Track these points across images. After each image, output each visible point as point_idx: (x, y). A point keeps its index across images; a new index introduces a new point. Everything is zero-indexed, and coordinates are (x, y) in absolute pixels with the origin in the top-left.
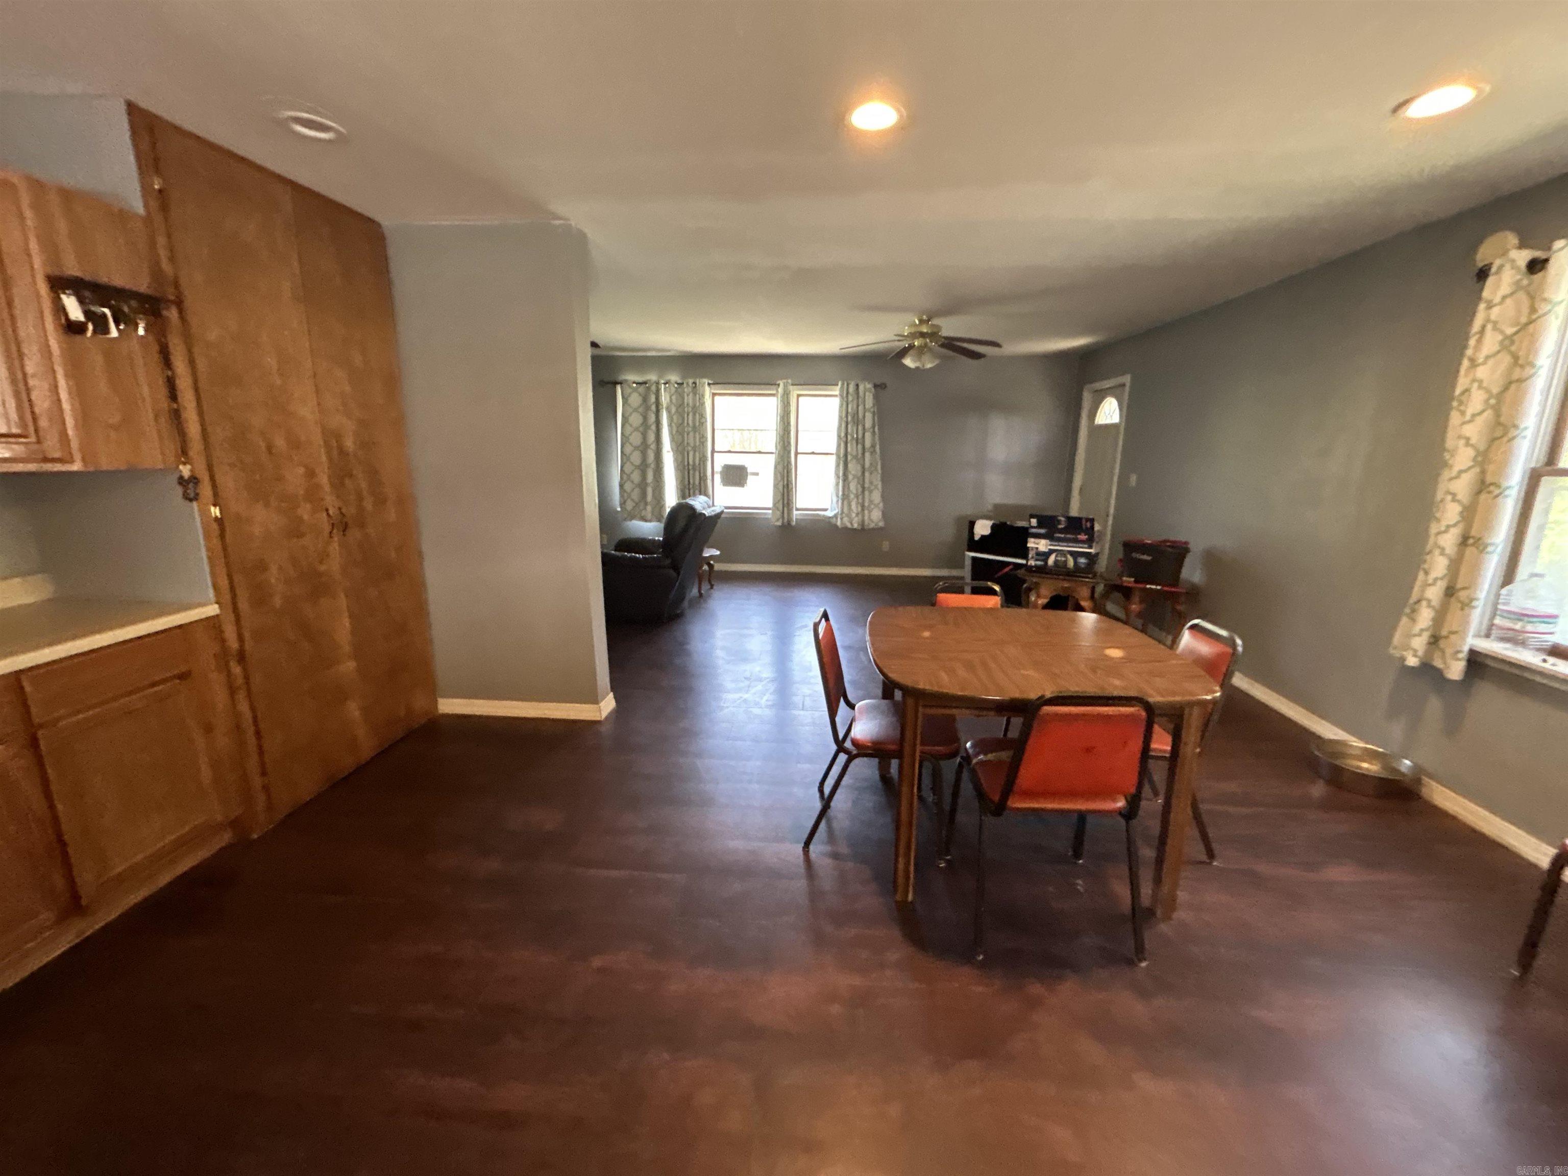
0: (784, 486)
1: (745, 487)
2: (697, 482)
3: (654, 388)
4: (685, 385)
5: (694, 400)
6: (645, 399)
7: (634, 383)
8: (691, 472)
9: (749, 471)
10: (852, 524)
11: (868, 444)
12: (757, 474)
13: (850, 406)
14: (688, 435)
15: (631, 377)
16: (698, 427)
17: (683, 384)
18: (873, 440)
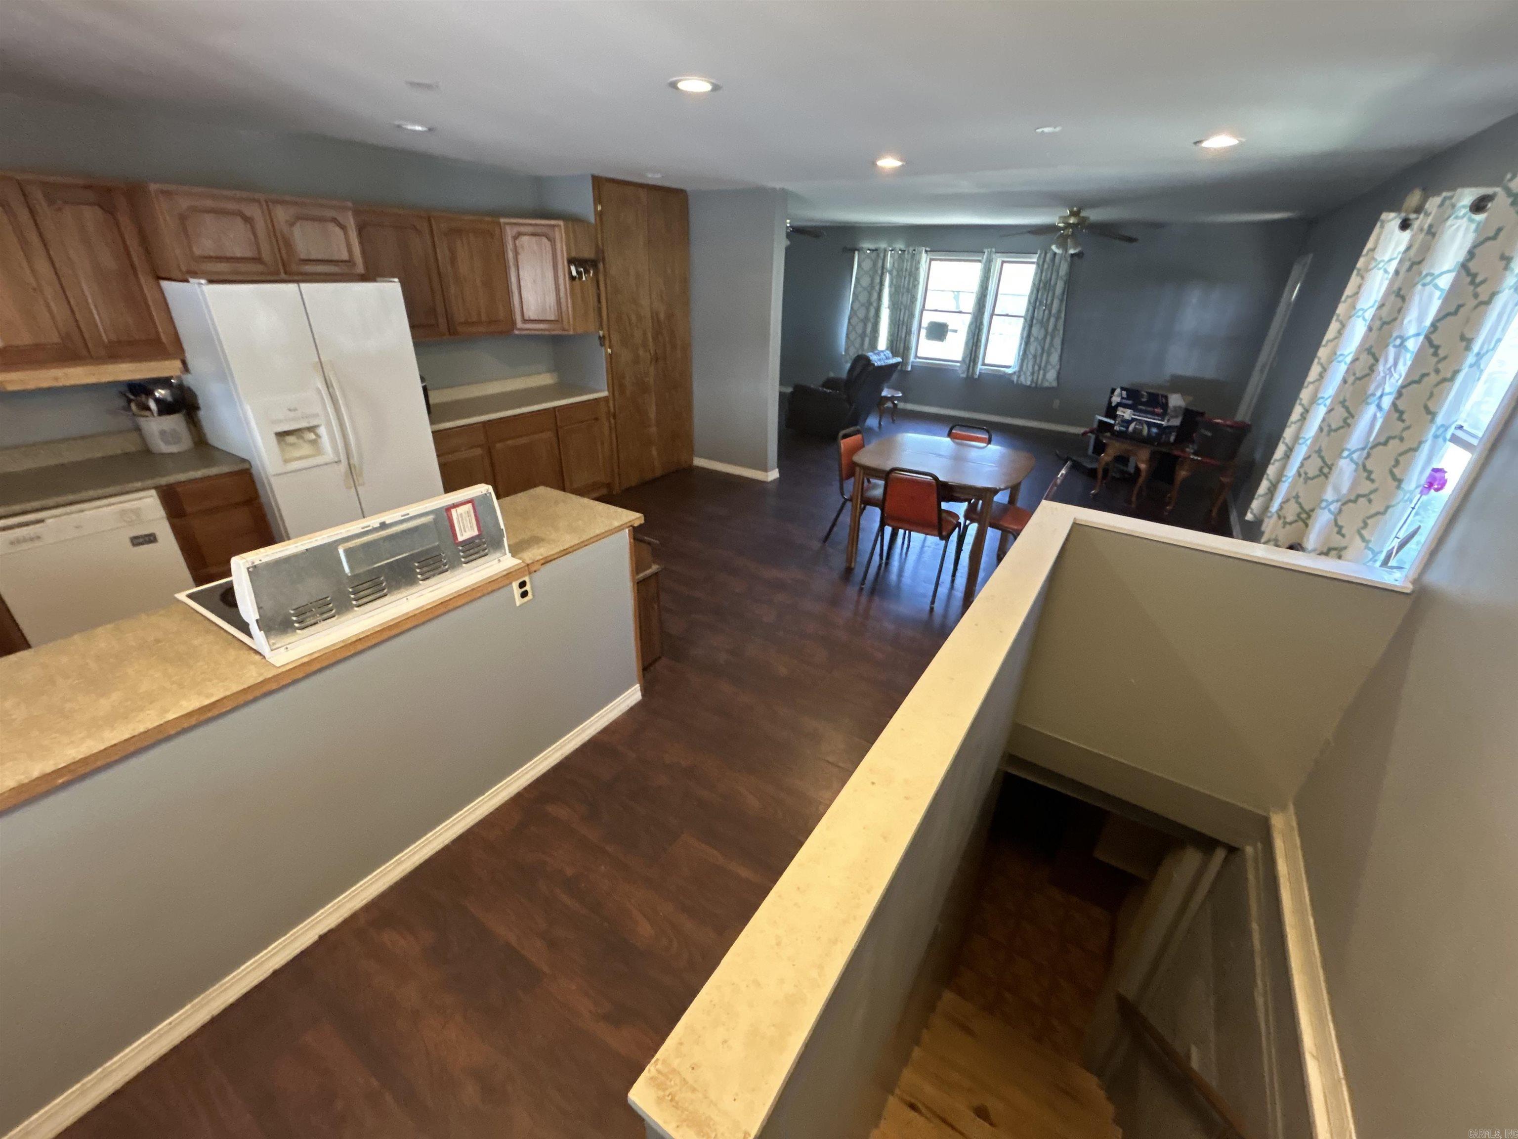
0: (973, 343)
1: (944, 342)
2: (903, 336)
3: (882, 255)
4: (906, 252)
5: (911, 265)
6: (875, 264)
7: (869, 250)
8: (900, 326)
9: (950, 328)
10: (1026, 381)
11: (1054, 311)
12: (955, 331)
13: (1044, 274)
14: (902, 296)
15: (867, 245)
16: (911, 290)
17: (905, 251)
18: (1060, 305)
